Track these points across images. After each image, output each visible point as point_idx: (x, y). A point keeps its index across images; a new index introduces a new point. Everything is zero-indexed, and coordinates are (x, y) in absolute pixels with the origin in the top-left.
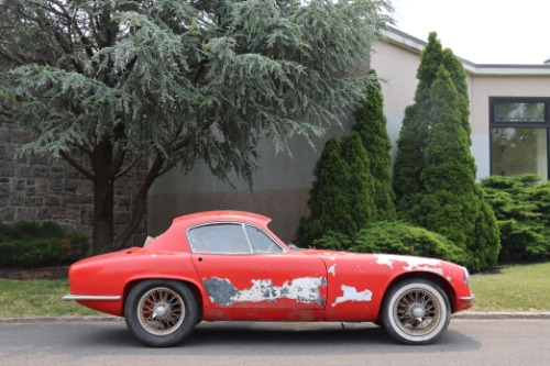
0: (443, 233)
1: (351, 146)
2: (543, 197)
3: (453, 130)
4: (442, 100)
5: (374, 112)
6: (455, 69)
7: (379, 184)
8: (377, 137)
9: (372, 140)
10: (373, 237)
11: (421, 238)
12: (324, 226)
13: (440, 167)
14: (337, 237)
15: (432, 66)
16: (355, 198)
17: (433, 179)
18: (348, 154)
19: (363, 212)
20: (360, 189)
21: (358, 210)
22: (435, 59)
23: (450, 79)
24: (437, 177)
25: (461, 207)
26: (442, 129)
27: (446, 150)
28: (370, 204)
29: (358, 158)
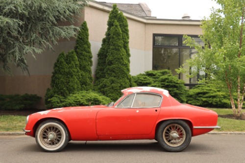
0: (109, 97)
1: (70, 56)
2: (167, 81)
3: (119, 50)
4: (114, 36)
5: (83, 41)
6: (122, 22)
7: (84, 74)
8: (84, 53)
9: (81, 54)
10: (74, 98)
11: (94, 99)
12: (54, 93)
13: (112, 66)
14: (59, 98)
15: (112, 20)
16: (69, 80)
17: (109, 72)
18: (68, 60)
19: (72, 86)
20: (72, 76)
21: (70, 86)
22: (115, 17)
23: (119, 27)
24: (111, 71)
25: (119, 85)
26: (113, 49)
27: (115, 58)
28: (77, 83)
29: (72, 62)
